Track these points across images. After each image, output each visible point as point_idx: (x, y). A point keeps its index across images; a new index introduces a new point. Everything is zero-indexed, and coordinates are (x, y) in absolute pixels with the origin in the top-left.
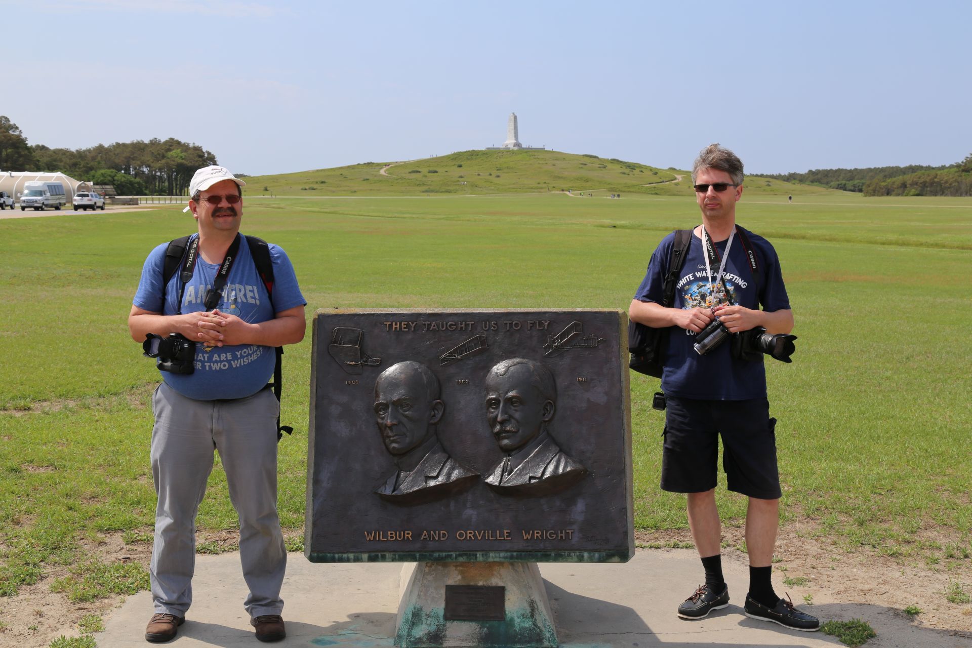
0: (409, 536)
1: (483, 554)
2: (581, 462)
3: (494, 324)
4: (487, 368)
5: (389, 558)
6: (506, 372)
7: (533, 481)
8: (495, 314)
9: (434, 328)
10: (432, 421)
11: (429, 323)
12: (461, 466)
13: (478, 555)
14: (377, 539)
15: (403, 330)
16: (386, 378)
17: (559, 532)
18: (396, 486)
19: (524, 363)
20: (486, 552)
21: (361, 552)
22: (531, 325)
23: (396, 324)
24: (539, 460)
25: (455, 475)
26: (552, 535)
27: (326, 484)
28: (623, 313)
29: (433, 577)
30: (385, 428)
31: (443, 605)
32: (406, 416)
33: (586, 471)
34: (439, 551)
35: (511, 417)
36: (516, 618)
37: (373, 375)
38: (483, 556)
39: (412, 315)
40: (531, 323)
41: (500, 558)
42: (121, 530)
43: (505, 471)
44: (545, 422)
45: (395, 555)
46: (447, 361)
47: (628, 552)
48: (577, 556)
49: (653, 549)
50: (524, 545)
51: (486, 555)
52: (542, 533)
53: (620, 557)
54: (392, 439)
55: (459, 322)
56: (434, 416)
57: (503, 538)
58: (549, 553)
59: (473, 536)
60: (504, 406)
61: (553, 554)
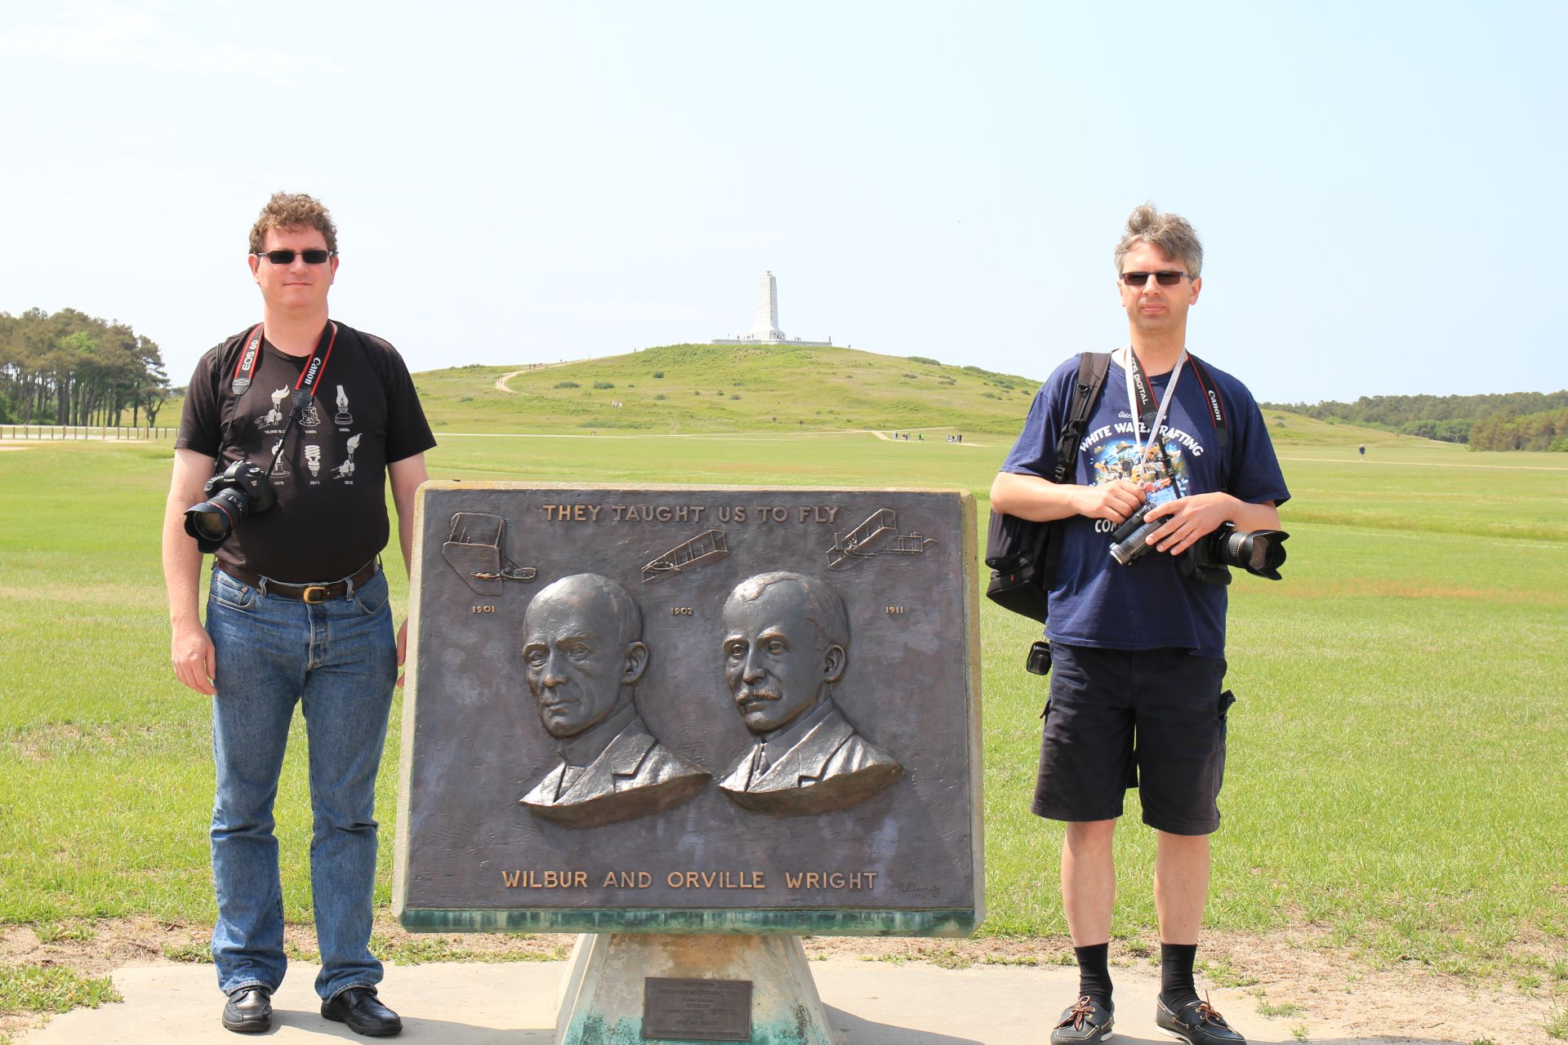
0: (582, 880)
1: (714, 915)
2: (891, 753)
3: (740, 511)
4: (727, 589)
5: (545, 920)
6: (760, 594)
7: (805, 784)
8: (741, 493)
9: (633, 516)
10: (628, 679)
11: (624, 507)
12: (676, 758)
13: (705, 917)
14: (525, 885)
15: (577, 518)
16: (546, 602)
17: (851, 875)
18: (561, 791)
19: (792, 579)
20: (720, 908)
21: (497, 907)
22: (806, 514)
23: (565, 509)
24: (816, 748)
25: (665, 774)
26: (839, 882)
27: (434, 786)
28: (968, 497)
29: (623, 963)
30: (543, 690)
31: (639, 1013)
32: (580, 669)
33: (900, 769)
34: (635, 907)
35: (767, 672)
36: (771, 1038)
37: (523, 597)
38: (714, 919)
39: (594, 493)
40: (806, 511)
41: (744, 921)
42: (31, 922)
43: (755, 768)
44: (829, 682)
45: (556, 914)
46: (654, 574)
47: (973, 912)
48: (882, 919)
49: (1023, 966)
50: (789, 898)
51: (720, 915)
52: (821, 878)
53: (958, 922)
54: (553, 708)
55: (678, 508)
56: (630, 670)
57: (750, 886)
58: (831, 913)
59: (697, 881)
60: (755, 653)
61: (839, 916)
